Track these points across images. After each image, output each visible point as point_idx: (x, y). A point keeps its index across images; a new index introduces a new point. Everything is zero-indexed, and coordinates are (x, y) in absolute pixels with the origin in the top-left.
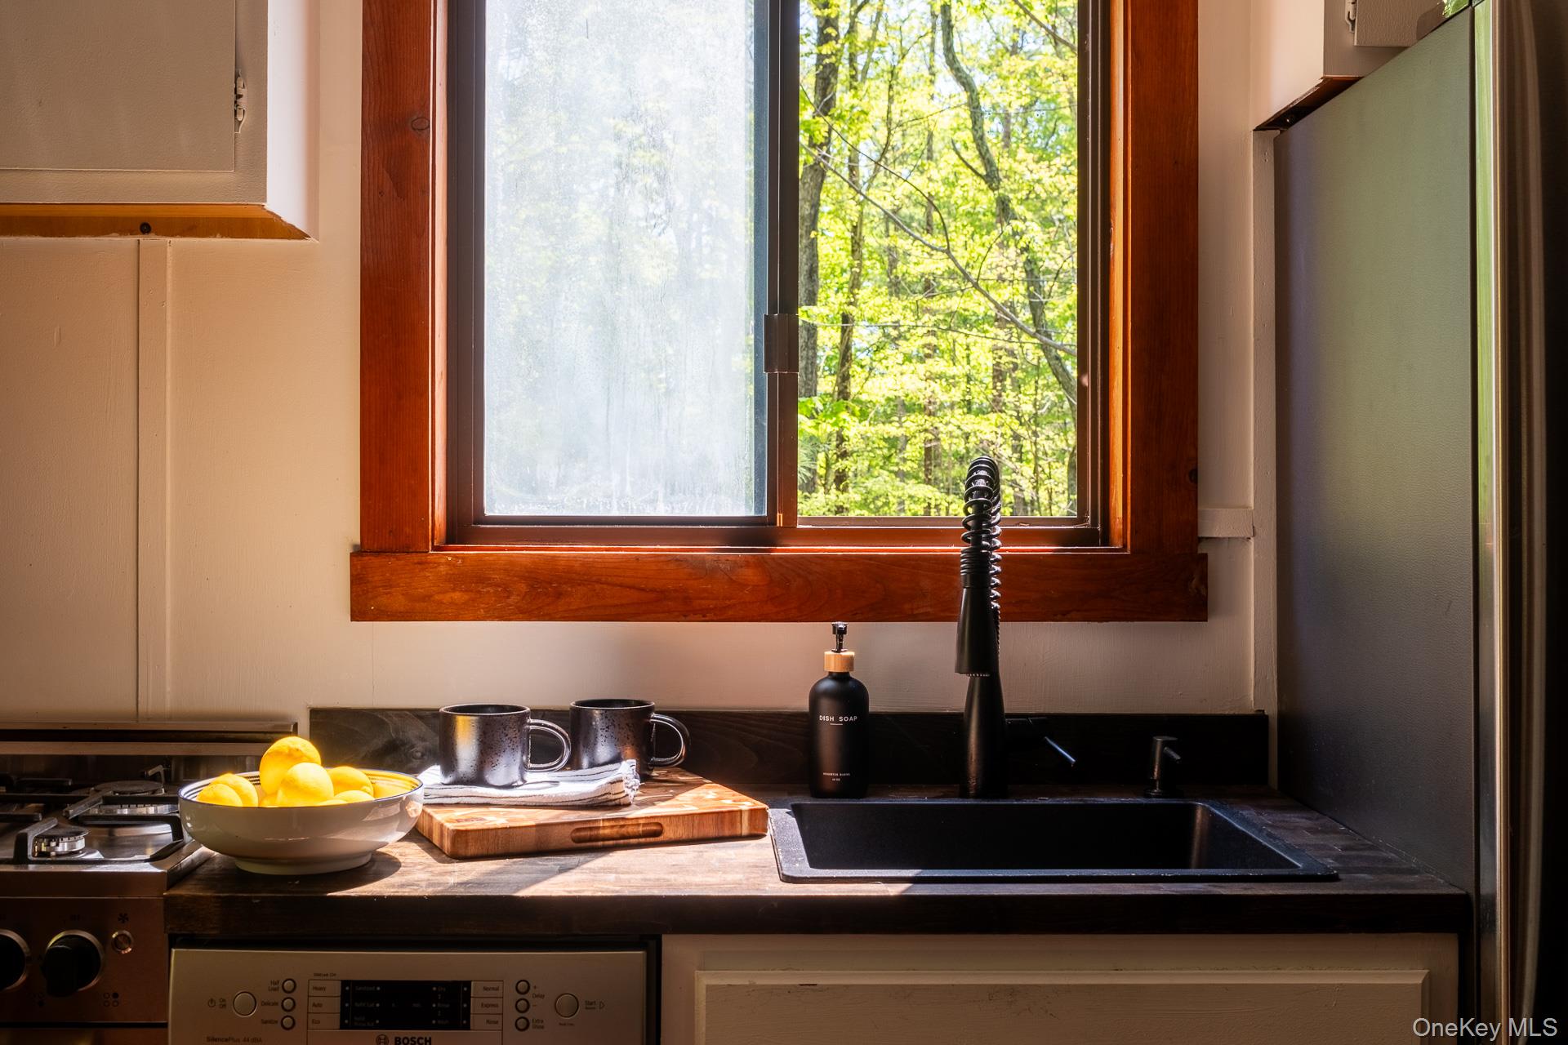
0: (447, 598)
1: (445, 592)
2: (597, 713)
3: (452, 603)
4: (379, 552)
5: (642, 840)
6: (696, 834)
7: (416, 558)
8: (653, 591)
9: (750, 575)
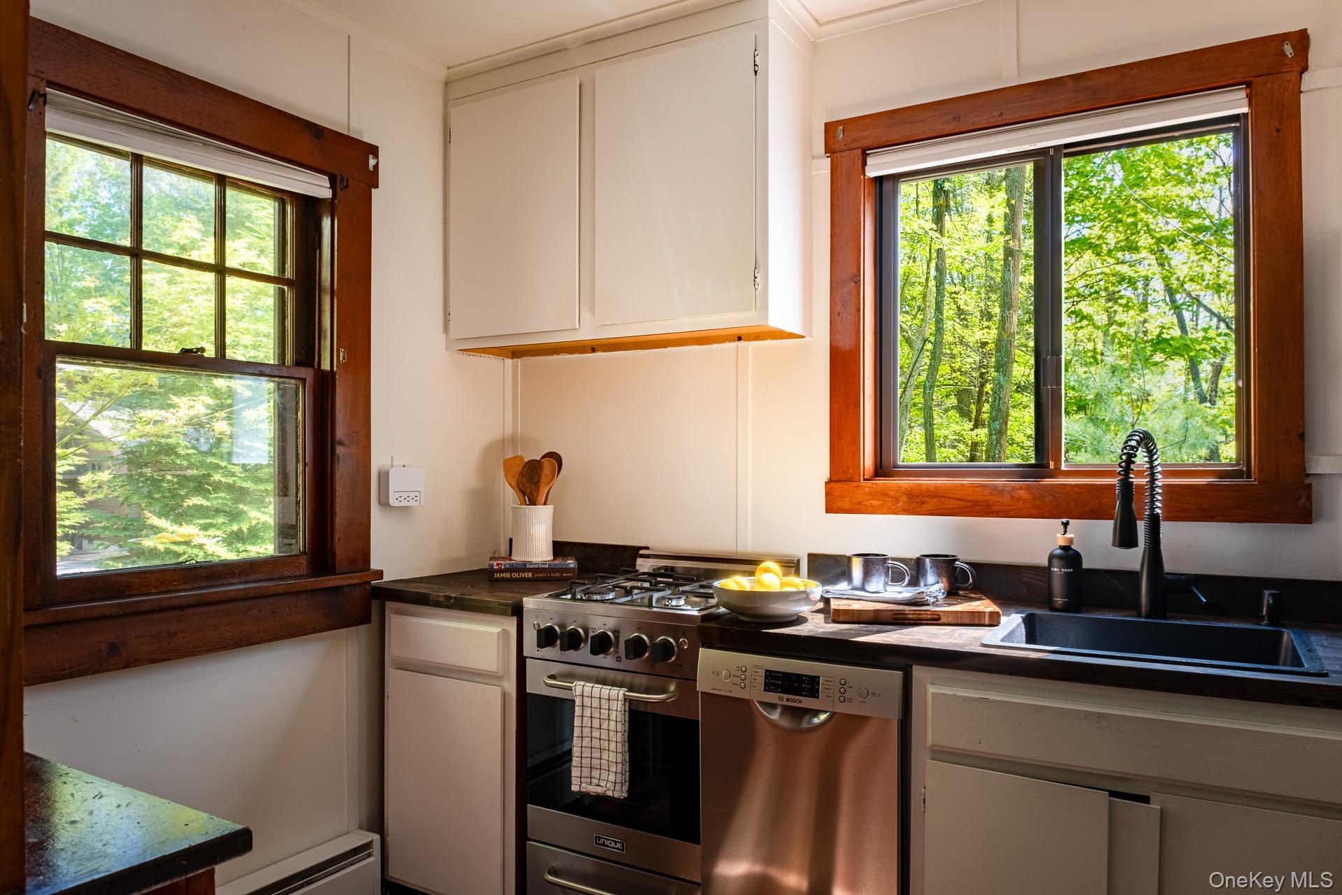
0: (869, 503)
1: (868, 500)
2: (928, 560)
3: (871, 506)
4: (838, 481)
5: (930, 622)
6: (959, 622)
7: (854, 484)
8: (970, 501)
9: (1023, 494)
